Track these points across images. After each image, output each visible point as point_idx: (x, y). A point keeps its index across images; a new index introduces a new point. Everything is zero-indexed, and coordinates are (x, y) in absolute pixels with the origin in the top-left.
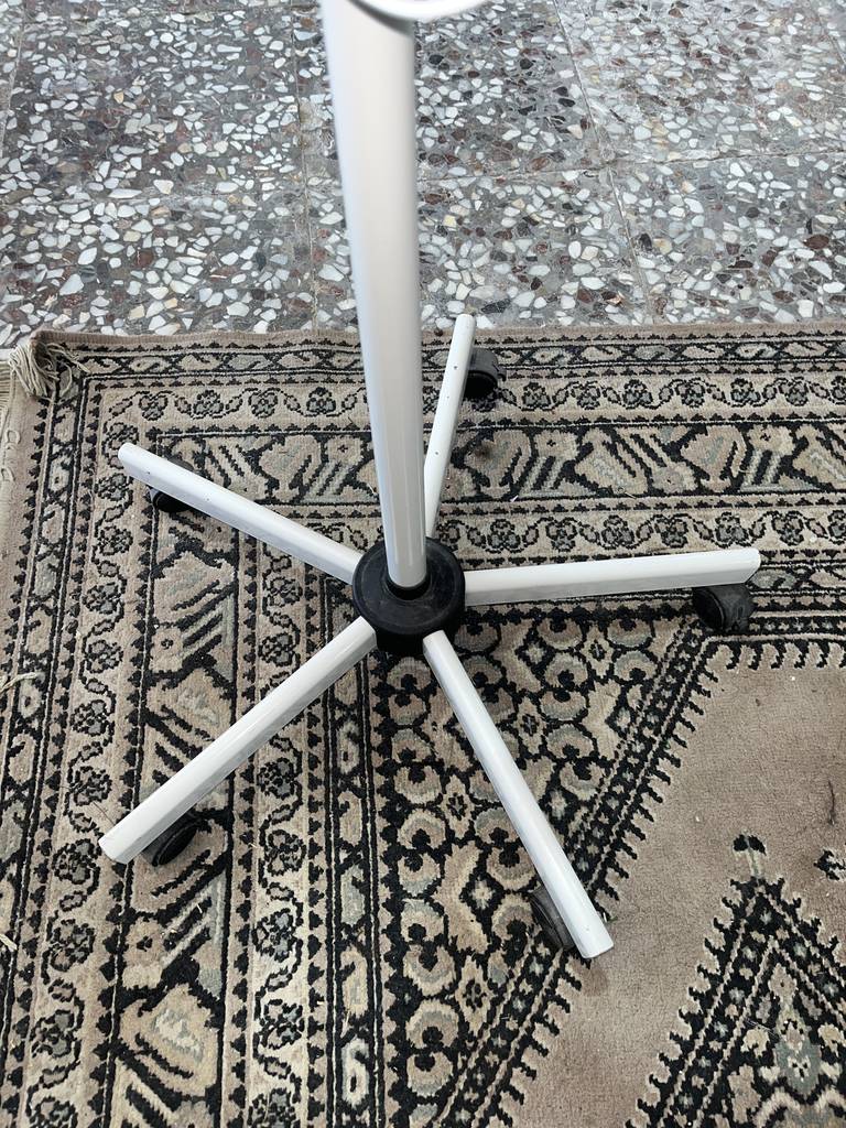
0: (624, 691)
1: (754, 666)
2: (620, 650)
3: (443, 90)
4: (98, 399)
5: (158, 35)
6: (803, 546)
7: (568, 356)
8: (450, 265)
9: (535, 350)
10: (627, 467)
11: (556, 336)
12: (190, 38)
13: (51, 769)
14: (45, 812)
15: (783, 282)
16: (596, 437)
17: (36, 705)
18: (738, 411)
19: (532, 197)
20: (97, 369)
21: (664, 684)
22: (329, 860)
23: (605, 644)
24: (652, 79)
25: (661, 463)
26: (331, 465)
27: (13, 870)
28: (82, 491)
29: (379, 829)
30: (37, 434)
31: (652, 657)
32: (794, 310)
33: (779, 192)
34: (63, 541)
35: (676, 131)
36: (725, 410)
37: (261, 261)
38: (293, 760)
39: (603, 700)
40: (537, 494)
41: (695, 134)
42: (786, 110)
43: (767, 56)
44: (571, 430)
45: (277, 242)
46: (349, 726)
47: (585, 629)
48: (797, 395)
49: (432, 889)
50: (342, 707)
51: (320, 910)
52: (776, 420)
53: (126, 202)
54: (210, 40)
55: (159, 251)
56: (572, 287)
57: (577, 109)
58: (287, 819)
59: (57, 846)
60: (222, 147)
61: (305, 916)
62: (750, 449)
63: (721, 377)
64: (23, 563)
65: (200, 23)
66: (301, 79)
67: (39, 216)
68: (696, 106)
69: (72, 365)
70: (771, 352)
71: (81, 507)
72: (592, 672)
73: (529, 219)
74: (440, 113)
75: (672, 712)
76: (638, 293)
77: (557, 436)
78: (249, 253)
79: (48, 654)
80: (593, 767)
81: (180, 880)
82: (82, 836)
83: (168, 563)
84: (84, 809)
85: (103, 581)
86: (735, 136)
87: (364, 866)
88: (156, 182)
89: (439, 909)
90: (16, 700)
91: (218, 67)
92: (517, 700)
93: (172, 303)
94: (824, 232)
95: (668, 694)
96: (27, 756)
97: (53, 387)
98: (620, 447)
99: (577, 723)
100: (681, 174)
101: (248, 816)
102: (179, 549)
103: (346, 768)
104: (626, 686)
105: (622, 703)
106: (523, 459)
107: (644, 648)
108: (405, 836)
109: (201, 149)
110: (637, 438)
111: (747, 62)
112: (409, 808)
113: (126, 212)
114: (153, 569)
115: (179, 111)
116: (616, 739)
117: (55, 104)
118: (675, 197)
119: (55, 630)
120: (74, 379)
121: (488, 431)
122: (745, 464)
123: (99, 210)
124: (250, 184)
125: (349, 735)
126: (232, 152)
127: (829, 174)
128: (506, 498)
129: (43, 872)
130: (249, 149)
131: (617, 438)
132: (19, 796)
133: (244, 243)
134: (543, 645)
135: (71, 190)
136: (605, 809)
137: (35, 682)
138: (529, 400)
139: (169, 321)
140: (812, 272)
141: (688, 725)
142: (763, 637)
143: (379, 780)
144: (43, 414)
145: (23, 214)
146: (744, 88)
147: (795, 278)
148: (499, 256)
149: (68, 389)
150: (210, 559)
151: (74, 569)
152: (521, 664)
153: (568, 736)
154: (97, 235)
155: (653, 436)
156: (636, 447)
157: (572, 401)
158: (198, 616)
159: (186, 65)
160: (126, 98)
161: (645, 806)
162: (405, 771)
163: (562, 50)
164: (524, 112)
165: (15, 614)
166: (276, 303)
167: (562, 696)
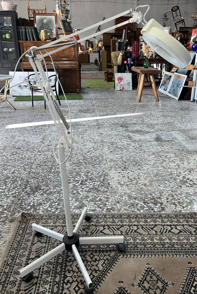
0: (105, 261)
1: (126, 258)
2: (105, 256)
3: (91, 183)
4: (29, 222)
5: (48, 176)
6: (136, 242)
7: (104, 217)
8: (88, 205)
9: (99, 216)
10: (110, 231)
11: (102, 214)
12: (53, 177)
13: (11, 271)
14: (9, 276)
15: (139, 208)
16: (106, 227)
17: (11, 262)
18: (129, 224)
19: (102, 197)
20: (30, 218)
21: (111, 260)
22: (53, 284)
23: (103, 255)
24: (122, 182)
25: (116, 230)
26: (64, 230)
27: (3, 283)
28: (24, 234)
29: (62, 279)
30: (19, 226)
31: (110, 256)
32: (140, 211)
33: (140, 196)
34: (19, 241)
35: (125, 188)
36: (127, 224)
37: (58, 205)
38: (50, 270)
39: (101, 262)
40: (96, 234)
41: (128, 189)
42: (143, 186)
43: (141, 179)
44: (103, 226)
45: (61, 202)
46: (60, 266)
47: (100, 253)
48: (139, 222)
49: (69, 288)
50: (59, 263)
51: (50, 290)
52: (135, 225)
53: (39, 197)
54: (56, 177)
55: (43, 203)
56: (106, 208)
57: (111, 186)
58: (47, 278)
59: (10, 281)
60: (55, 190)
61: (48, 291)
62: (130, 229)
63: (127, 219)
64: (13, 243)
65: (55, 175)
66: (69, 182)
67: (25, 199)
68: (129, 185)
69: (26, 217)
70: (135, 216)
71: (23, 236)
72: (100, 259)
73: (101, 199)
74: (90, 186)
75: (112, 264)
76: (116, 209)
77: (100, 227)
78: (57, 203)
79: (14, 256)
80: (98, 271)
81: (29, 286)
82: (14, 279)
83: (36, 243)
84: (15, 276)
85: (25, 246)
86: (134, 189)
87: (58, 285)
88: (44, 195)
89: (69, 291)
90: (8, 261)
91: (57, 180)
92: (87, 262)
93: (44, 210)
94: (146, 201)
95: (112, 262)
96: (8, 269)
97: (23, 220)
98: (110, 228)
99: (97, 265)
100: (125, 194)
101: (41, 278)
102: (38, 242)
103: (58, 271)
104: (105, 260)
105: (104, 263)
106: (94, 230)
107: (109, 255)
108: (66, 281)
109: (52, 191)
110: (113, 227)
111: (138, 180)
112: (67, 277)
113: (39, 198)
114: (33, 244)
115: (50, 186)
116: (102, 268)
117: (31, 185)
118: (124, 197)
119: (16, 252)
120: (26, 219)
121: (89, 226)
122: (129, 231)
123: (35, 198)
124: (59, 195)
125: (59, 267)
126: (57, 191)
127: (148, 194)
128: (91, 235)
129: (7, 284)
130: (59, 191)
131: (109, 227)
132: (5, 274)
133: (56, 202)
134: (93, 255)
135: (31, 196)
136: (99, 277)
137: (11, 259)
138: (97, 222)
139: (42, 212)
140: (143, 206)
141: (114, 266)
142: (128, 254)
143: (63, 273)
144: (20, 224)
145: (23, 199)
146: (137, 183)
147: (141, 207)
148: (96, 204)
149: (25, 220)
150: (42, 243)
151: (20, 244)
152: (89, 257)
153: (95, 267)
154: (34, 201)
155: (115, 227)
156: (112, 228)
157: (103, 222)
158: (39, 250)
159: (52, 180)
160: (42, 184)
161: (105, 277)
162: (68, 272)
163: (110, 178)
164: (102, 186)
165: (10, 250)
166: (60, 210)
167: (95, 262)
